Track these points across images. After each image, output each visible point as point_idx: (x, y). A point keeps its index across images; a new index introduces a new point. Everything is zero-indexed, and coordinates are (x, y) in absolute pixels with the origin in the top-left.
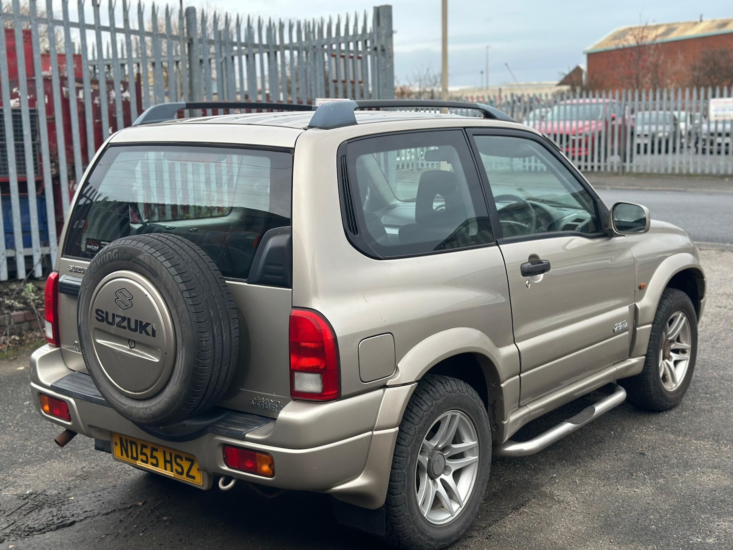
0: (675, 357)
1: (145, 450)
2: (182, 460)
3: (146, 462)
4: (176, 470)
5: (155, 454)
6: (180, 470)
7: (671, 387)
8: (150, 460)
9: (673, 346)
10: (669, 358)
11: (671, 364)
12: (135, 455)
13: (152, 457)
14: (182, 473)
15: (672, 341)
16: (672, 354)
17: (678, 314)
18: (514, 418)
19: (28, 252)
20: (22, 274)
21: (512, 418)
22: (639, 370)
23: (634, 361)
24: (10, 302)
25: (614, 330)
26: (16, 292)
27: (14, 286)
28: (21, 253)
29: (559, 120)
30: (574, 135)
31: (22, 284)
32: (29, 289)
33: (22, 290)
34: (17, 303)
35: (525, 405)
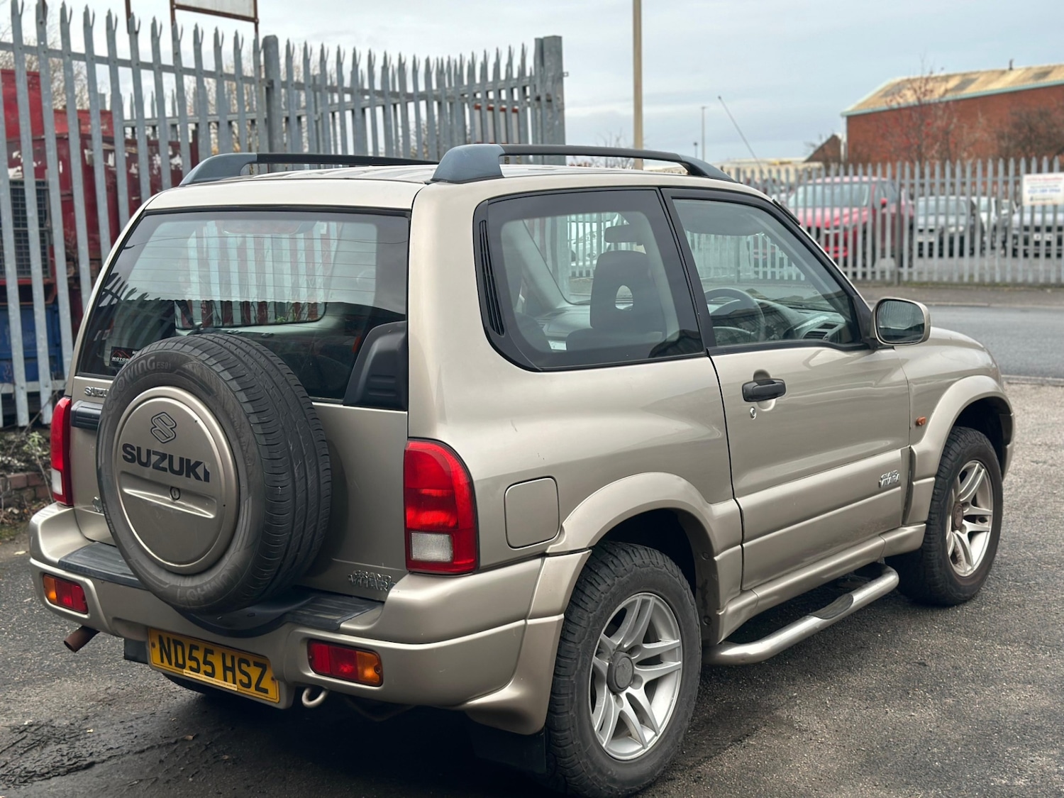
0: (970, 526)
1: (195, 654)
2: (249, 665)
3: (197, 671)
4: (241, 681)
5: (210, 658)
6: (245, 680)
7: (965, 570)
8: (203, 667)
9: (967, 511)
10: (962, 528)
11: (965, 537)
12: (180, 661)
13: (206, 663)
14: (248, 686)
15: (965, 504)
16: (965, 522)
17: (974, 464)
18: (734, 608)
19: (33, 387)
20: (23, 419)
21: (732, 608)
22: (917, 543)
23: (909, 530)
24: (6, 459)
25: (880, 483)
26: (15, 444)
27: (12, 437)
28: (22, 388)
29: (805, 207)
30: (828, 229)
31: (24, 434)
32: (34, 441)
33: (24, 443)
34: (16, 462)
35: (751, 590)
